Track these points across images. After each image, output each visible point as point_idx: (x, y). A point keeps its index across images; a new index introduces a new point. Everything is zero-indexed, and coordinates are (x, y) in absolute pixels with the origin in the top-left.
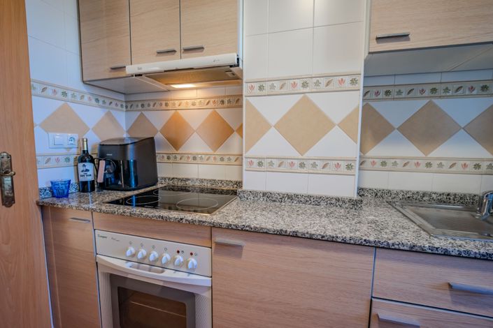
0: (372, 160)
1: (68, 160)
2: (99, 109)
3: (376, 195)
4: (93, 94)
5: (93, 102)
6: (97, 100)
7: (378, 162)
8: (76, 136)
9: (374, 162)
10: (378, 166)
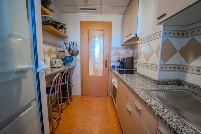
0: (192, 68)
1: (116, 61)
2: (124, 50)
3: (190, 87)
4: (123, 47)
5: (123, 49)
6: (124, 49)
7: (195, 69)
8: (118, 57)
9: (193, 69)
10: (195, 71)
